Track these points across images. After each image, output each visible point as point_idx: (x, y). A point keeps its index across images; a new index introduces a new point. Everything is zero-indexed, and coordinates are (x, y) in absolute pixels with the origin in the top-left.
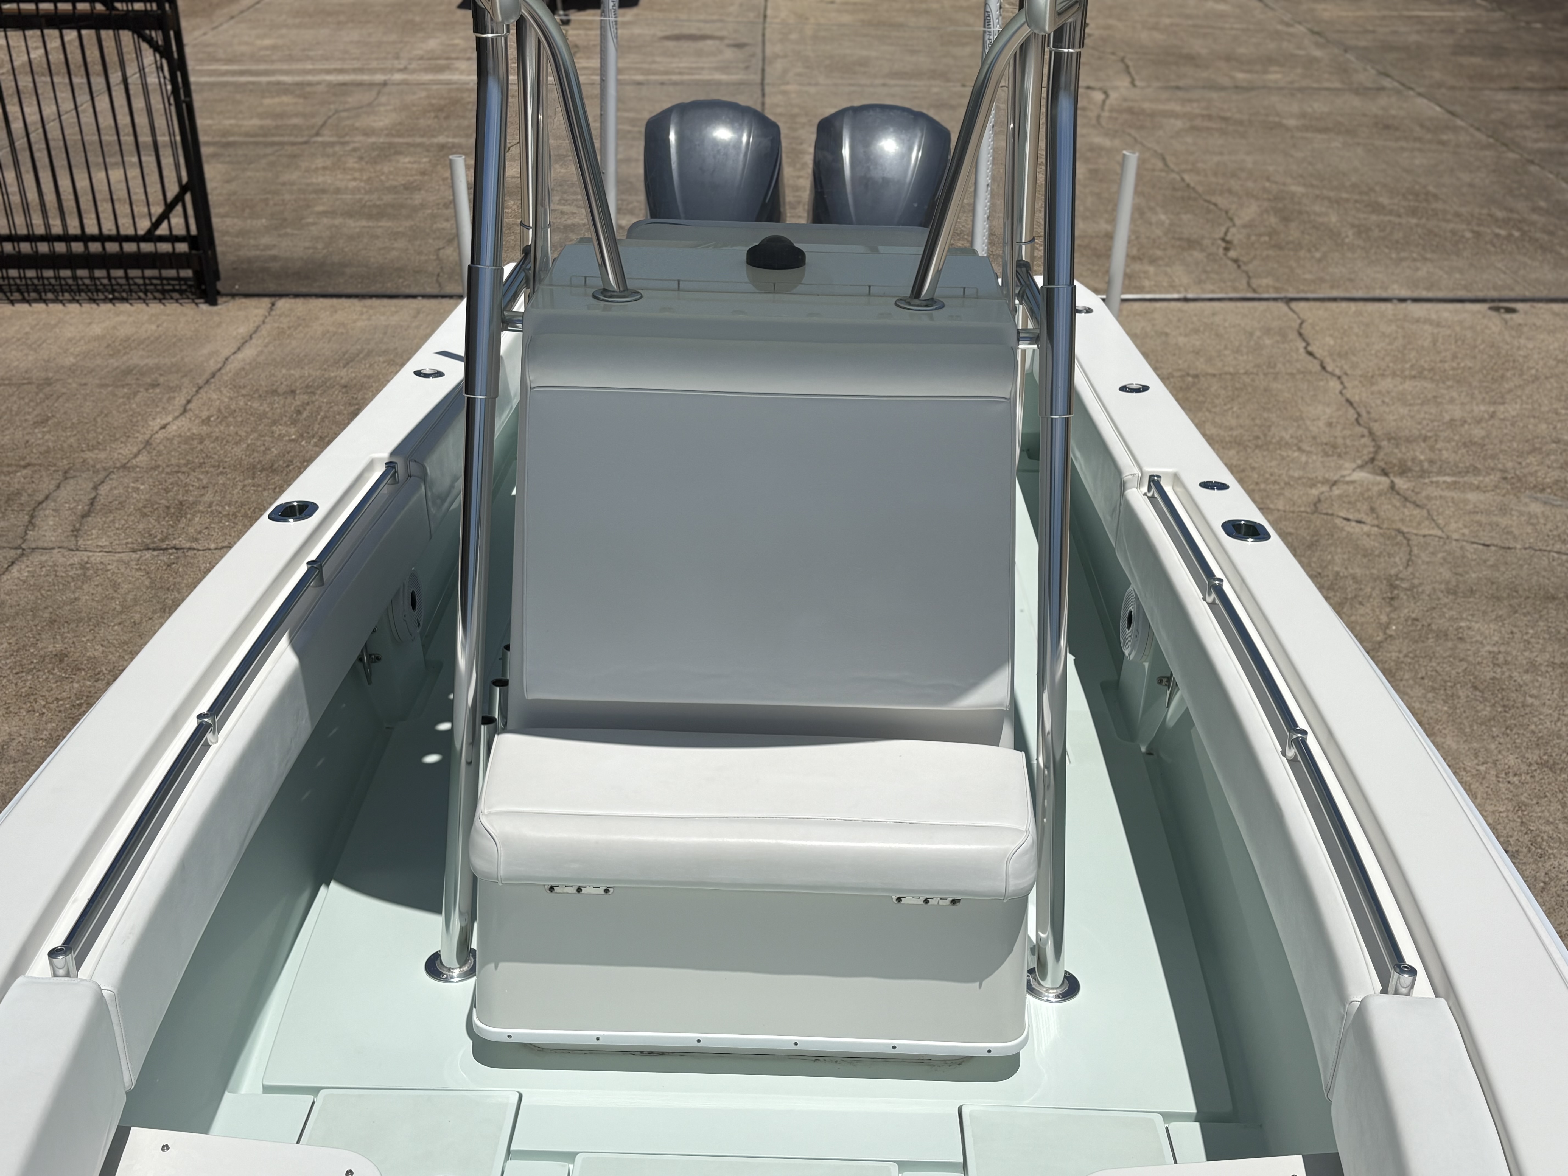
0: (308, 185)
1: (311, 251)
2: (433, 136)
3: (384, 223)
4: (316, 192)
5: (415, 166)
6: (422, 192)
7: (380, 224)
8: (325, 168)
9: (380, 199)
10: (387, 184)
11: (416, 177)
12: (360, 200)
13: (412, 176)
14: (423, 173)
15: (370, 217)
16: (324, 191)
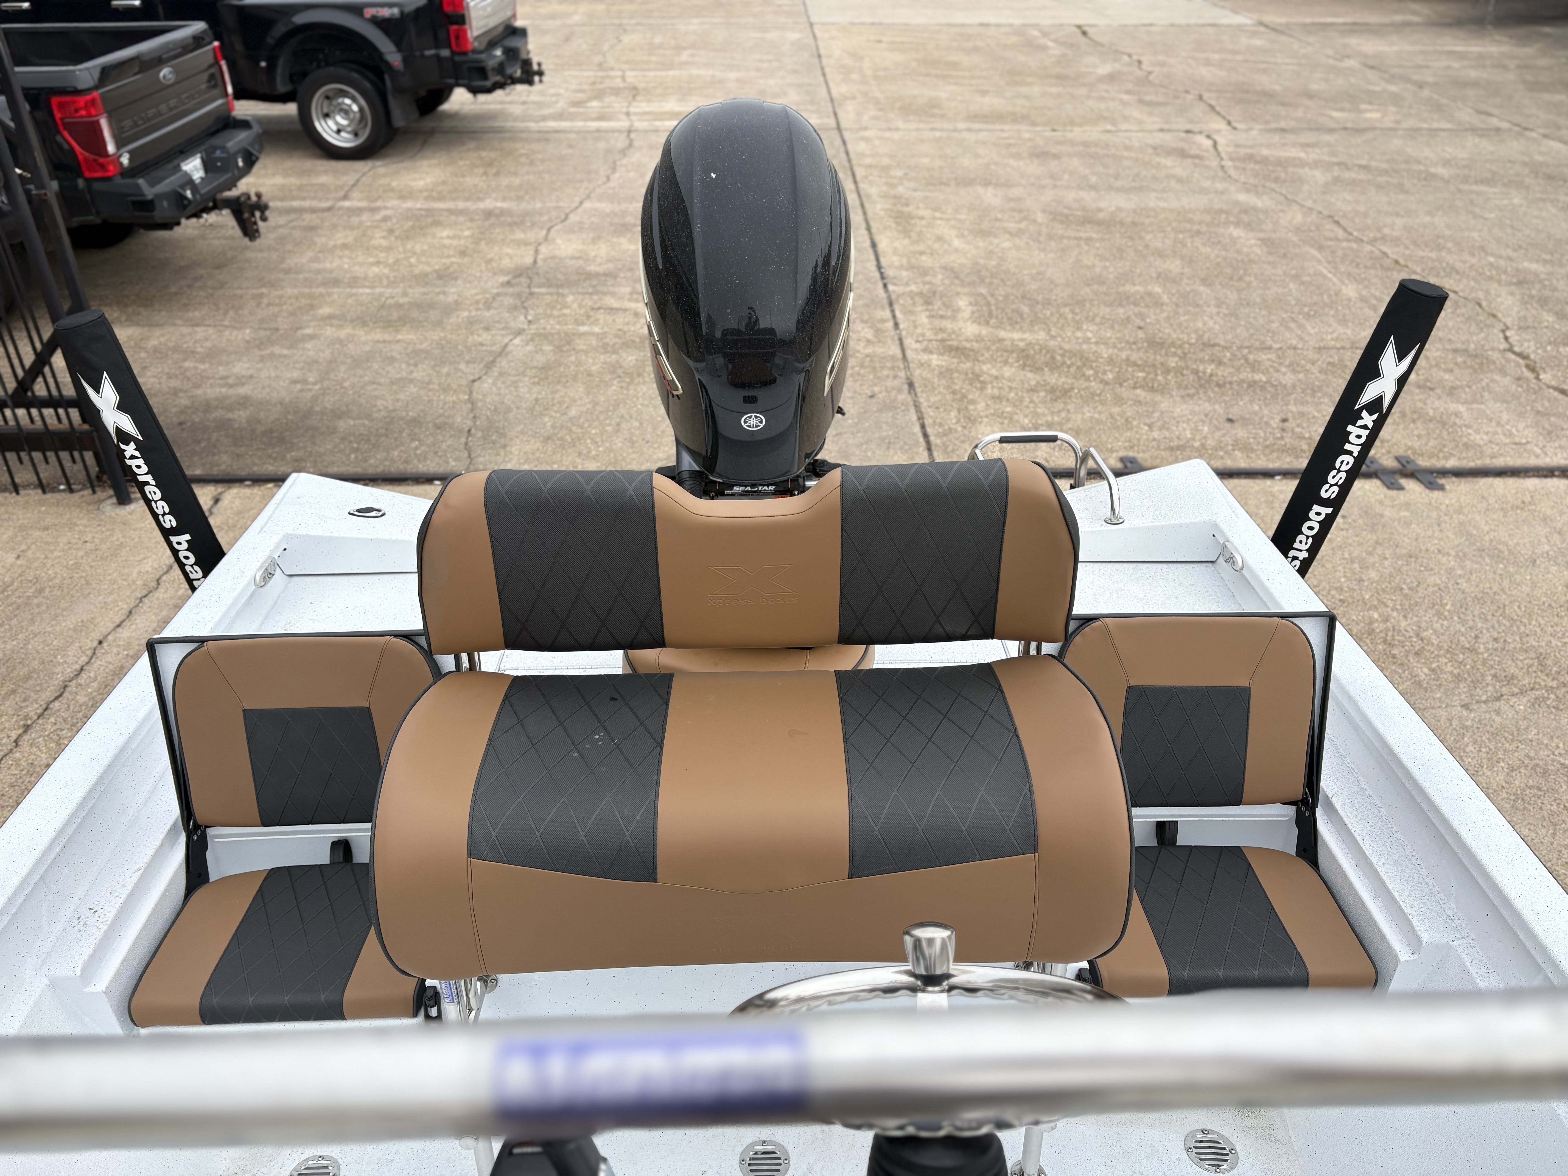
0: (318, 272)
2: (480, 199)
4: (325, 284)
5: (455, 242)
8: (345, 246)
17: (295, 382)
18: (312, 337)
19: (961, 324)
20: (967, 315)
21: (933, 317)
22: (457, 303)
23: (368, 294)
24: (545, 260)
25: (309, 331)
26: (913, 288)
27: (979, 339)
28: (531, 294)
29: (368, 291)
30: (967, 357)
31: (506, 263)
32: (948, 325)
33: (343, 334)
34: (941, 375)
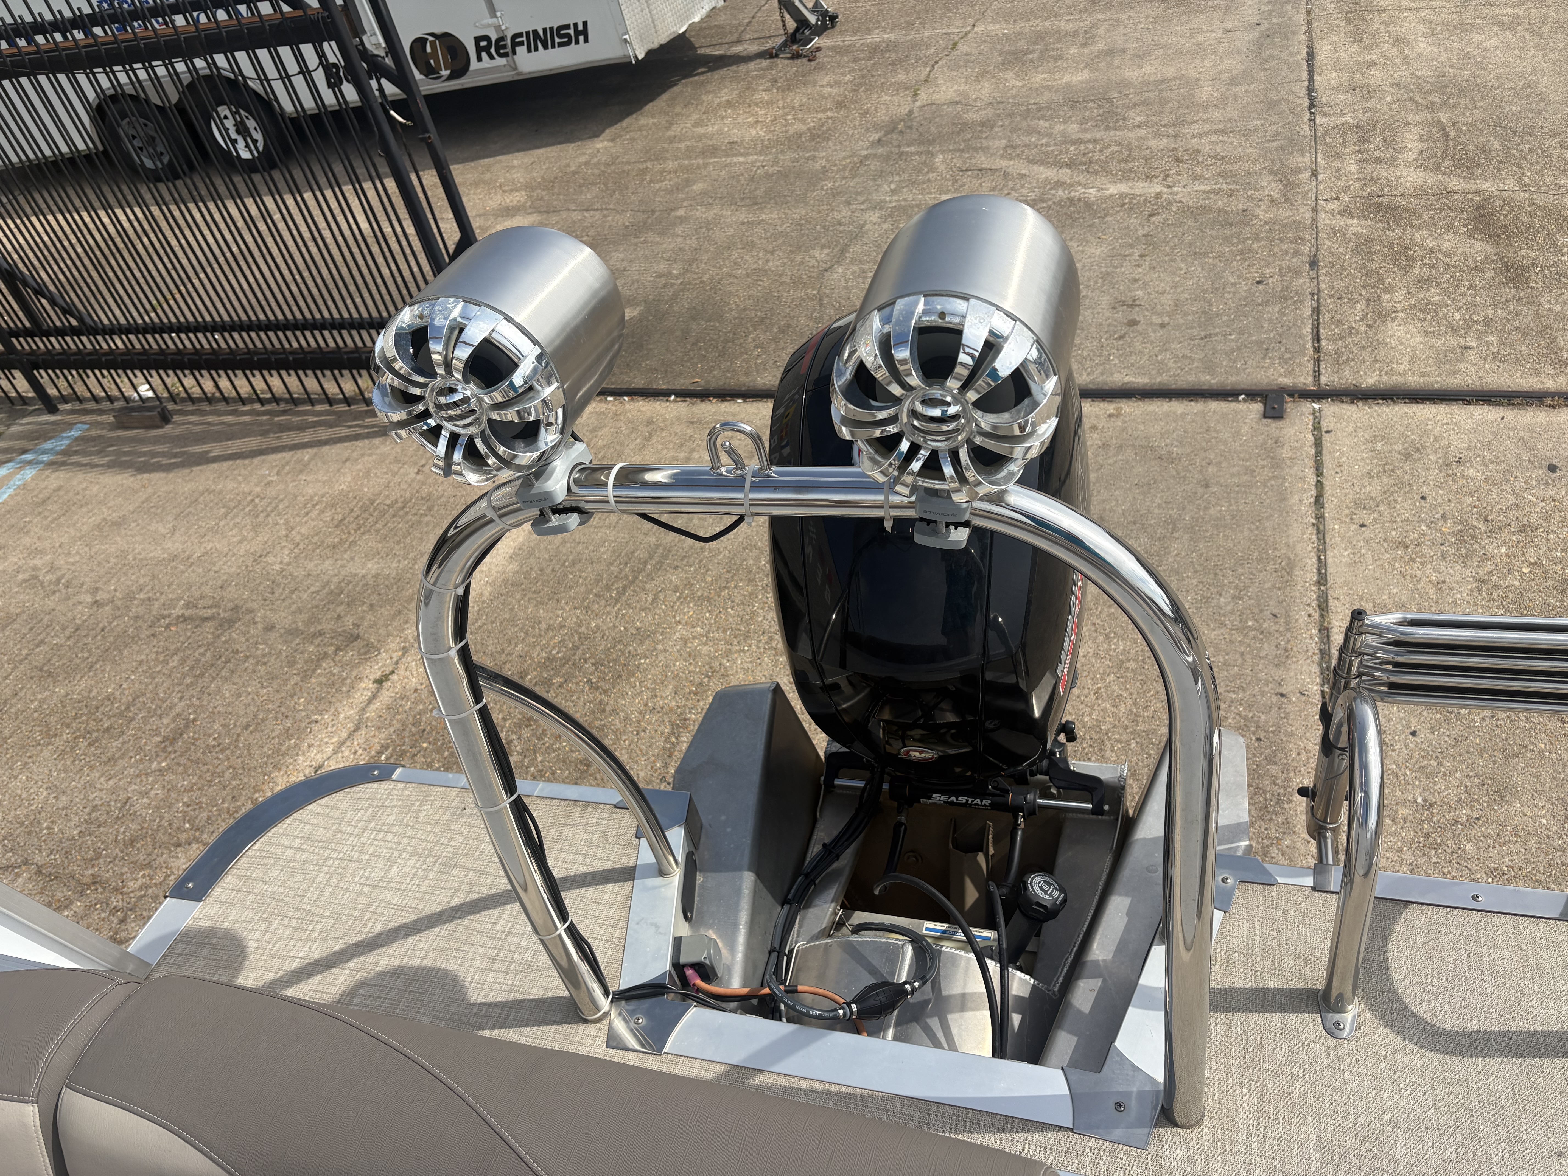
0: (700, 138)
1: (663, 280)
2: (869, 31)
3: (770, 215)
4: (703, 153)
5: (834, 91)
6: (830, 143)
7: (764, 217)
8: (729, 104)
9: (776, 162)
10: (791, 131)
11: (829, 114)
12: (753, 163)
13: (824, 111)
14: (840, 105)
15: (755, 203)
16: (713, 151)
17: (660, 276)
18: (683, 220)
19: (1402, 171)
20: (1411, 156)
21: (1366, 161)
22: (825, 171)
23: (740, 163)
24: (921, 108)
25: (681, 212)
26: (1348, 119)
27: (1420, 192)
28: (901, 154)
29: (741, 159)
30: (1398, 220)
31: (882, 116)
32: (1382, 172)
33: (710, 215)
34: (1356, 250)
